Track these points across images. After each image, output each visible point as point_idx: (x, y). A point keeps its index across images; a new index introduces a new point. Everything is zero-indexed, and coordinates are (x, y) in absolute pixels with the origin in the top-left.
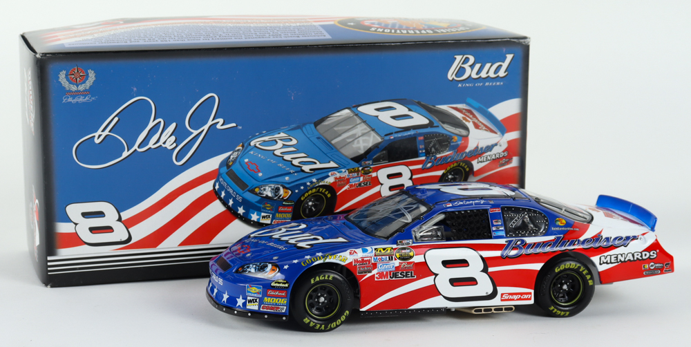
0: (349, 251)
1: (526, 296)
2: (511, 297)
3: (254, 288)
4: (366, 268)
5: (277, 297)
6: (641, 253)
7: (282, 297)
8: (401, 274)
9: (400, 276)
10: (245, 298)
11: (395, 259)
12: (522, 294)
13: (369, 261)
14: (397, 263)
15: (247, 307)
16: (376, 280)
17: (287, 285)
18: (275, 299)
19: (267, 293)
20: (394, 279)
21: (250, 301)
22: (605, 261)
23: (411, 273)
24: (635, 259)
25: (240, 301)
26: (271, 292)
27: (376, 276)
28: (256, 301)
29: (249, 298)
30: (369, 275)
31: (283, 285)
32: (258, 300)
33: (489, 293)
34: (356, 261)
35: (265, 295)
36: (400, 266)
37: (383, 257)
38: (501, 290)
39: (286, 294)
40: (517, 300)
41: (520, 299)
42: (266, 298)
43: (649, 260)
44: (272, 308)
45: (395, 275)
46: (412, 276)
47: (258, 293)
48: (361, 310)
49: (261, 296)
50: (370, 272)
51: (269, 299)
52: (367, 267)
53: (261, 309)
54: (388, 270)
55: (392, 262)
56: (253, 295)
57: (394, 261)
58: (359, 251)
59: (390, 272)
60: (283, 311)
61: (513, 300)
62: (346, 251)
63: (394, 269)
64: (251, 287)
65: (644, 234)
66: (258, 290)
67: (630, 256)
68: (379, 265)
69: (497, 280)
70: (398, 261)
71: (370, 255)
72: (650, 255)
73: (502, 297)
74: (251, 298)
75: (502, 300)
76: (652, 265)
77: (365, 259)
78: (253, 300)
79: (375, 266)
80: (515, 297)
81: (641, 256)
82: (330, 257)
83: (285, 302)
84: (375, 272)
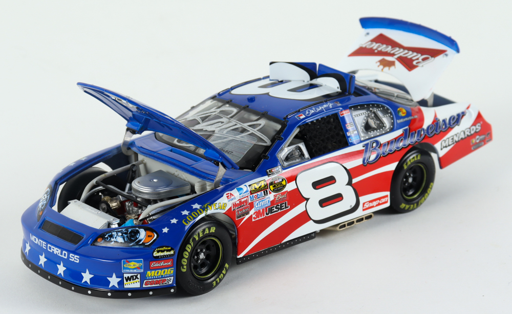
0: (225, 195)
1: (383, 200)
2: (371, 205)
3: (132, 264)
4: (244, 211)
5: (161, 268)
6: (470, 128)
7: (167, 267)
8: (276, 208)
9: (275, 210)
10: (120, 275)
11: (270, 193)
12: (379, 199)
13: (246, 201)
14: (271, 196)
15: (125, 287)
16: (253, 220)
17: (172, 252)
18: (160, 271)
19: (150, 266)
20: (270, 215)
21: (128, 279)
22: (445, 146)
23: (286, 203)
24: (466, 136)
25: (114, 281)
26: (154, 264)
27: (254, 216)
28: (137, 277)
29: (126, 275)
30: (247, 217)
31: (168, 253)
32: (139, 276)
33: (353, 206)
34: (235, 205)
35: (148, 268)
36: (275, 199)
37: (259, 193)
38: (363, 199)
39: (173, 263)
40: (377, 205)
41: (379, 204)
42: (149, 272)
43: (476, 133)
44: (157, 282)
45: (271, 210)
46: (286, 207)
47: (138, 268)
48: (238, 257)
49: (142, 271)
50: (247, 213)
51: (153, 272)
52: (245, 209)
53: (144, 286)
54: (264, 207)
55: (267, 197)
56: (132, 271)
57: (269, 195)
58: (235, 192)
59: (266, 208)
60: (171, 283)
61: (373, 207)
62: (222, 196)
63: (269, 204)
64: (129, 262)
65: (468, 108)
66: (137, 265)
67: (462, 133)
68: (255, 204)
69: (359, 190)
70: (273, 194)
71: (246, 195)
72: (476, 129)
73: (363, 207)
74: (130, 275)
75: (364, 210)
76: (478, 138)
77: (242, 200)
78: (132, 276)
79: (252, 206)
80: (375, 203)
81: (470, 132)
82: (209, 207)
83: (172, 271)
84: (252, 212)
